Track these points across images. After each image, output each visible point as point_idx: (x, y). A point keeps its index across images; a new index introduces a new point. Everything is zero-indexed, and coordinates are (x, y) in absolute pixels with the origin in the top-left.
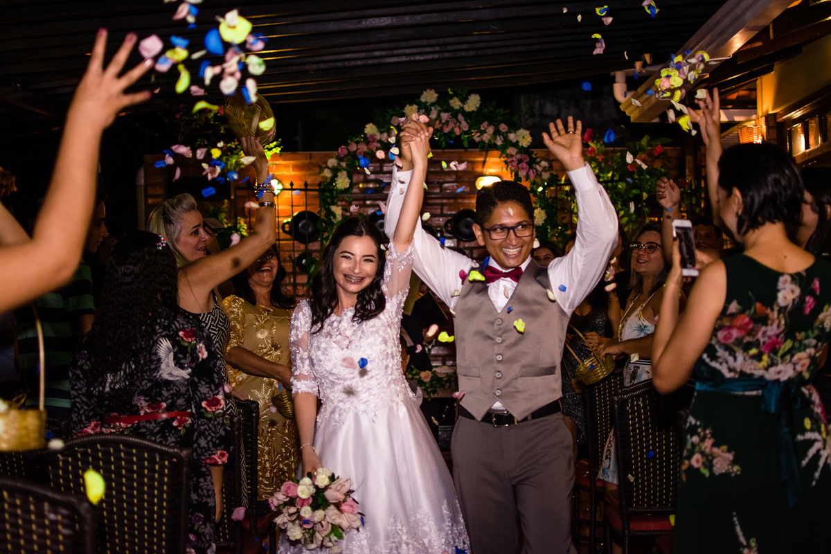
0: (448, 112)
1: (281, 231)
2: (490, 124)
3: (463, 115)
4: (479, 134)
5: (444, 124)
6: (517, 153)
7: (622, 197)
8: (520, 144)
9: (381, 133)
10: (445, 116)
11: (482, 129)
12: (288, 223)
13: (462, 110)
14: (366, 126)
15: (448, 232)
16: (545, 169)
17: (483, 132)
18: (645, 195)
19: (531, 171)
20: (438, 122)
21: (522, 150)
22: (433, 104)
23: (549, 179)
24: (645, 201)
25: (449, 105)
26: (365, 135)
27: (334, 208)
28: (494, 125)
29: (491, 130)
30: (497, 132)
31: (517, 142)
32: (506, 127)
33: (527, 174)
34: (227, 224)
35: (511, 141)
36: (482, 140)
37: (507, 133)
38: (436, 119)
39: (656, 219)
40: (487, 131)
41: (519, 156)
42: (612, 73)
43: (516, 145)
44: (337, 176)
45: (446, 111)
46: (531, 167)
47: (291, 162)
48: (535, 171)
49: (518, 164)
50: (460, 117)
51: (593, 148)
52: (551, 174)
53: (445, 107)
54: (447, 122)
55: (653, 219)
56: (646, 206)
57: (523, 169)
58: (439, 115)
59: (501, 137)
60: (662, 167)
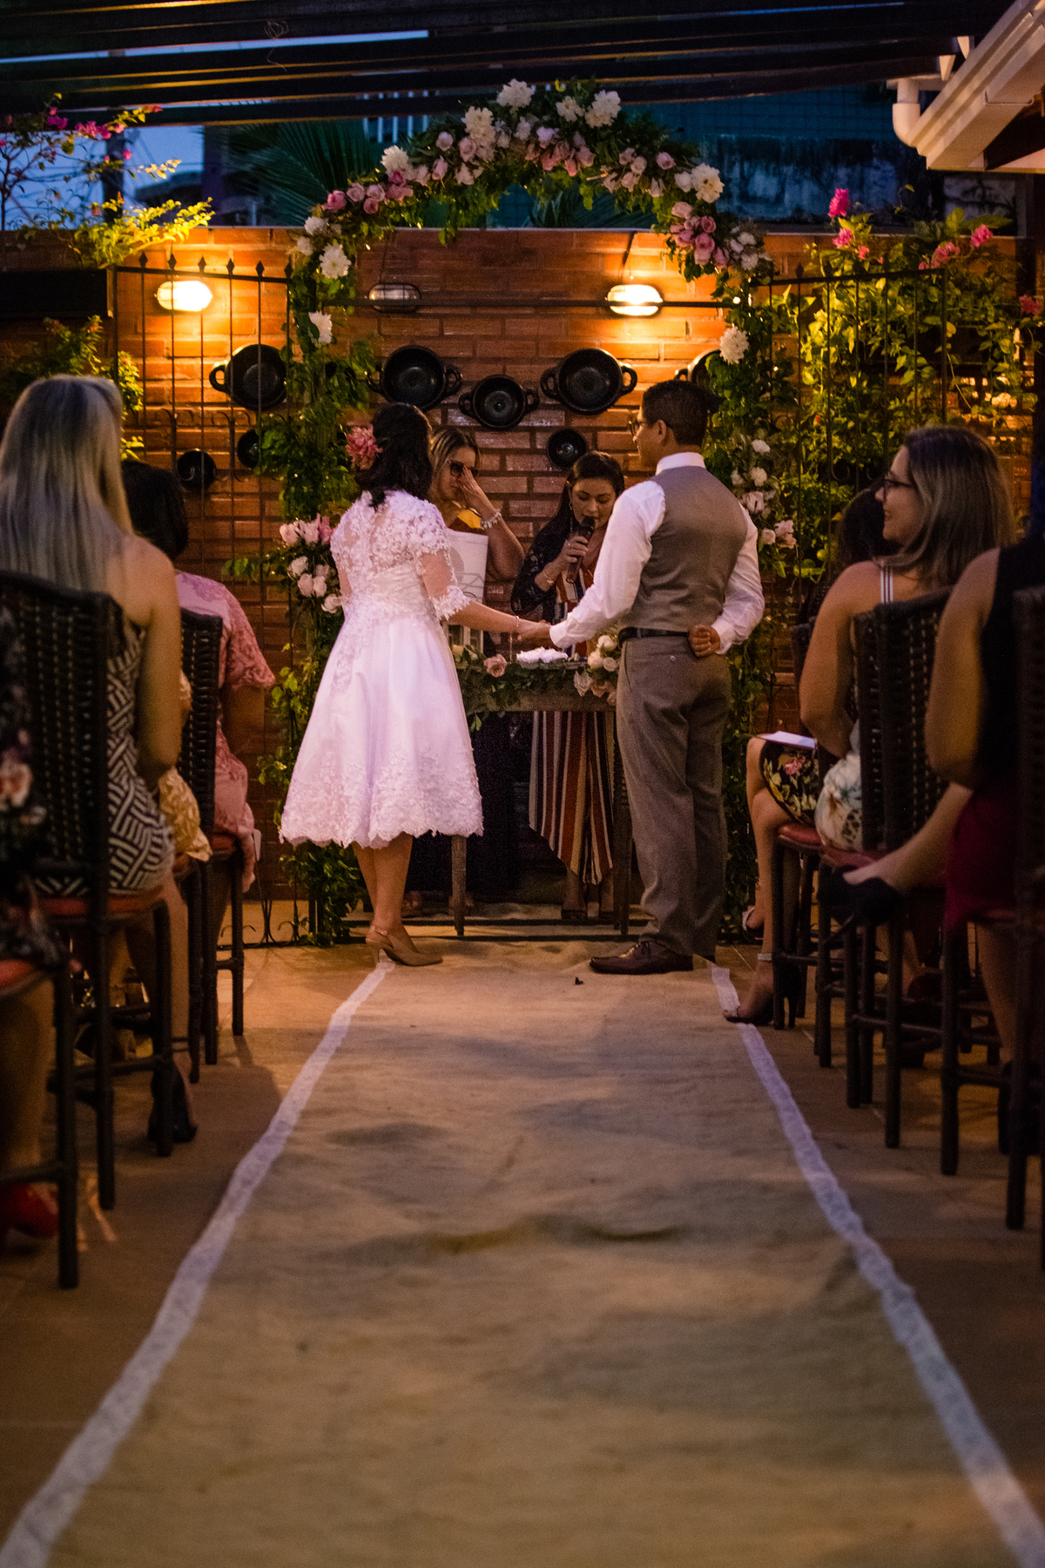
0: (553, 127)
1: (207, 384)
2: (639, 153)
3: (582, 133)
4: (614, 175)
5: (543, 151)
6: (692, 214)
7: (904, 331)
8: (698, 196)
9: (415, 165)
10: (545, 134)
11: (622, 162)
12: (221, 368)
13: (580, 125)
14: (386, 151)
15: (548, 394)
16: (748, 249)
17: (621, 171)
18: (951, 329)
19: (720, 252)
20: (531, 147)
21: (701, 209)
22: (523, 111)
23: (756, 270)
24: (950, 340)
25: (555, 113)
26: (383, 168)
27: (316, 318)
28: (645, 157)
29: (639, 165)
30: (652, 172)
31: (693, 191)
32: (671, 160)
33: (712, 258)
34: (98, 365)
35: (679, 190)
36: (623, 188)
37: (673, 171)
38: (528, 143)
39: (973, 381)
40: (633, 167)
41: (695, 221)
42: (890, 83)
43: (690, 197)
44: (323, 253)
45: (548, 125)
46: (720, 244)
47: (233, 246)
48: (727, 253)
49: (693, 237)
50: (578, 139)
51: (848, 232)
52: (761, 260)
53: (546, 118)
54: (551, 148)
55: (965, 381)
56: (951, 352)
57: (703, 246)
58: (533, 132)
59: (661, 181)
60: (987, 275)
